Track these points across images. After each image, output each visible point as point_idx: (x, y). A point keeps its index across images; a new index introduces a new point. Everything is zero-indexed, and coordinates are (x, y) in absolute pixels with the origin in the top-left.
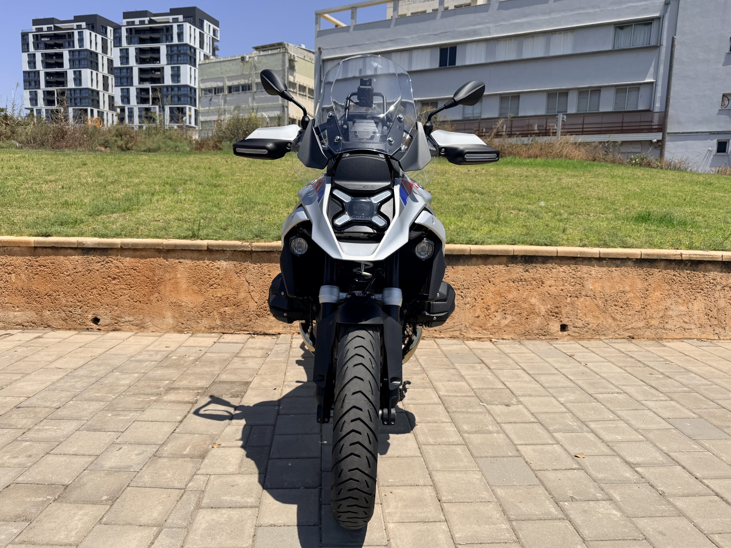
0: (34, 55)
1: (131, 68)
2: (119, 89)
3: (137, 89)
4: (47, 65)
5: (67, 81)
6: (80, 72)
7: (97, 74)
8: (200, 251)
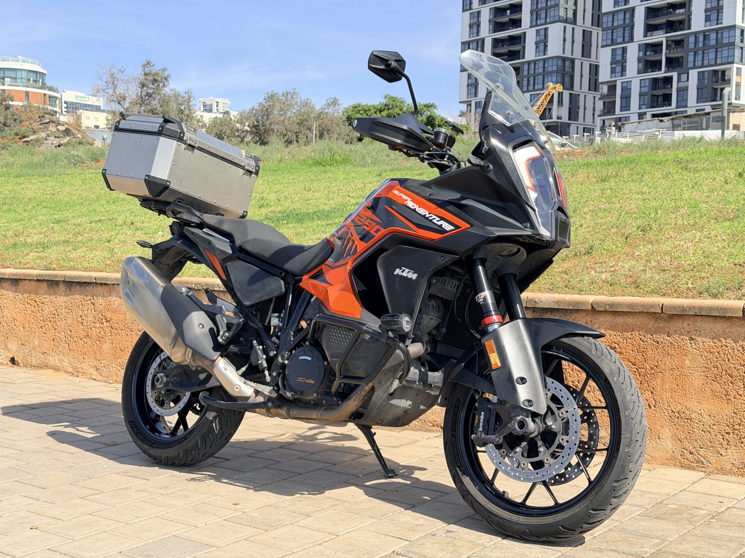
0: (479, 12)
1: (633, 10)
2: (609, 50)
3: (639, 45)
4: (498, 27)
5: (524, 47)
6: (546, 29)
7: (573, 29)
8: (730, 318)
